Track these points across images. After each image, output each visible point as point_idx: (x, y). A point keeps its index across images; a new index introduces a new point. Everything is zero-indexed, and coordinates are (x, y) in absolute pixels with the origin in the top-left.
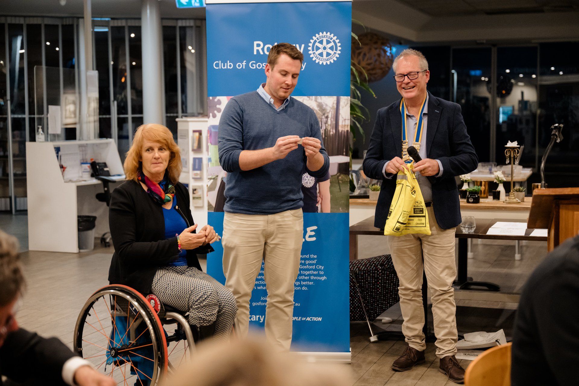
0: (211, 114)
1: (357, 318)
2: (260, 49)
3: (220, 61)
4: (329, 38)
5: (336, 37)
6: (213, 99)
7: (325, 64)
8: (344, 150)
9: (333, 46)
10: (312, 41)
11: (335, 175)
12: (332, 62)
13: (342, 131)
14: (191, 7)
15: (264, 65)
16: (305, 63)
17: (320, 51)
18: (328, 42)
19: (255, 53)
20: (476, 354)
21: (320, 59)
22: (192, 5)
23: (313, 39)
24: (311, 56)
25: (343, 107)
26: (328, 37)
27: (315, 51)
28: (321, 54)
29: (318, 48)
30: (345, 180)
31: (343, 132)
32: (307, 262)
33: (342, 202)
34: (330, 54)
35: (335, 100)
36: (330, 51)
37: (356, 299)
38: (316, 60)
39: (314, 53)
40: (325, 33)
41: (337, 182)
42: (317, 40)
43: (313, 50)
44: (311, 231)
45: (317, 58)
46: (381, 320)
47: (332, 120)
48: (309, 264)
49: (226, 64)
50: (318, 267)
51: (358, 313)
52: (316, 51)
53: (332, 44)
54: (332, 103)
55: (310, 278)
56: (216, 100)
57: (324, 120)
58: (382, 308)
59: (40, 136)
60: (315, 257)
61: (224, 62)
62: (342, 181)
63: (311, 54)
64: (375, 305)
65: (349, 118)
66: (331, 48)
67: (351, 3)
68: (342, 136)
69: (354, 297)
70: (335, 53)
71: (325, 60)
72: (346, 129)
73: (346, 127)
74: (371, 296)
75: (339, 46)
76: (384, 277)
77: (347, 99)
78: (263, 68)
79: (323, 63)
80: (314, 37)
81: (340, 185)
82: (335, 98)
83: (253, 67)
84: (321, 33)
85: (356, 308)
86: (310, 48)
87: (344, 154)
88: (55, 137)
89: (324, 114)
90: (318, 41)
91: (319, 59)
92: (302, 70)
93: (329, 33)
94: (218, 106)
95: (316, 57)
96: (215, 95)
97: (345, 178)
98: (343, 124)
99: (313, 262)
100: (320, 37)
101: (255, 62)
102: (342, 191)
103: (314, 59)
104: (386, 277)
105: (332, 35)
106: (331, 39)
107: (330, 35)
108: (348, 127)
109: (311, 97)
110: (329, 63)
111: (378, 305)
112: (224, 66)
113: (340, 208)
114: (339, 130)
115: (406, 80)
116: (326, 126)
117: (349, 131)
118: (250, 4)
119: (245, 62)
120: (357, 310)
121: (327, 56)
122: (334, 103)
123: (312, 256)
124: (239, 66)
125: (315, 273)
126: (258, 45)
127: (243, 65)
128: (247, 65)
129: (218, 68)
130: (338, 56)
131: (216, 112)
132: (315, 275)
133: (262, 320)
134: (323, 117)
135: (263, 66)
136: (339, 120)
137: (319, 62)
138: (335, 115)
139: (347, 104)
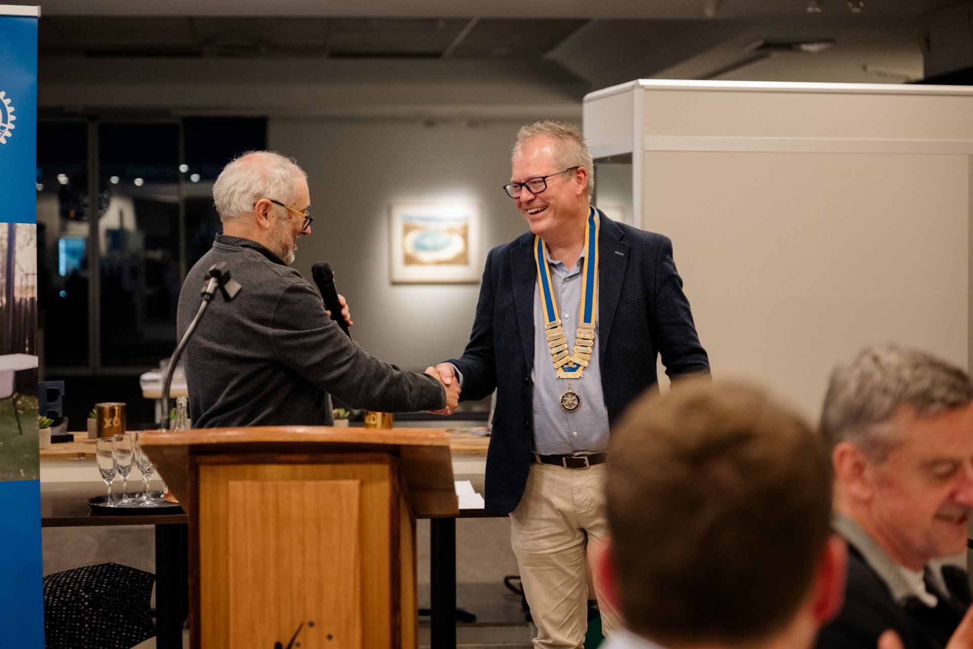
8: (27, 342)
11: (7, 398)
13: (21, 299)
25: (22, 248)
30: (30, 406)
31: (23, 303)
33: (25, 456)
35: (4, 232)
41: (14, 411)
62: (23, 409)
65: (36, 272)
67: (36, 20)
68: (20, 311)
72: (29, 296)
73: (29, 290)
77: (30, 229)
81: (21, 419)
82: (4, 227)
87: (27, 349)
97: (30, 403)
98: (24, 283)
102: (24, 431)
108: (33, 291)
113: (22, 471)
114: (14, 298)
115: (525, 195)
117: (36, 299)
122: (2, 239)
136: (14, 275)
138: (5, 264)
139: (31, 239)
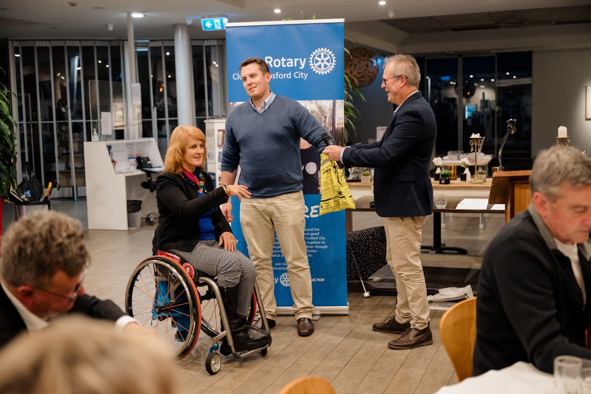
1: (353, 278)
2: (270, 62)
4: (326, 52)
5: (331, 52)
6: (233, 104)
7: (323, 74)
9: (329, 59)
10: (312, 56)
12: (329, 72)
13: (338, 128)
14: (214, 30)
16: (307, 74)
17: (318, 64)
18: (325, 56)
20: (449, 305)
21: (319, 70)
22: (215, 28)
24: (312, 68)
25: (338, 109)
27: (315, 64)
28: (320, 66)
29: (317, 61)
32: (312, 234)
34: (327, 66)
35: (331, 103)
36: (327, 63)
37: (351, 263)
39: (314, 65)
40: (322, 49)
42: (316, 54)
43: (313, 63)
44: (315, 209)
45: (317, 69)
46: (372, 279)
47: (330, 119)
48: (314, 236)
50: (321, 238)
51: (353, 274)
52: (316, 63)
53: (329, 57)
54: (329, 106)
55: (314, 247)
57: (323, 119)
58: (373, 270)
59: (95, 137)
60: (318, 230)
63: (311, 66)
64: (367, 268)
65: (344, 118)
66: (328, 61)
67: (343, 24)
68: (337, 133)
69: (350, 262)
70: (331, 65)
71: (323, 71)
72: (341, 126)
74: (364, 260)
75: (334, 59)
76: (374, 245)
77: (342, 102)
79: (321, 73)
80: (314, 53)
82: (332, 101)
84: (319, 49)
85: (352, 271)
86: (311, 61)
88: (107, 137)
89: (323, 115)
90: (317, 55)
92: (305, 79)
93: (325, 49)
95: (315, 68)
96: (235, 102)
98: (339, 122)
99: (317, 234)
100: (318, 52)
103: (314, 70)
104: (376, 245)
105: (329, 50)
106: (328, 53)
107: (327, 50)
108: (342, 125)
109: (312, 101)
110: (326, 73)
111: (369, 268)
114: (335, 128)
116: (325, 124)
117: (344, 128)
118: (262, 27)
120: (353, 272)
121: (324, 68)
122: (331, 106)
123: (316, 229)
125: (318, 243)
126: (269, 60)
129: (236, 79)
130: (333, 67)
132: (318, 245)
133: (276, 281)
134: (322, 117)
135: (273, 77)
136: (335, 119)
137: (318, 72)
138: (332, 116)
139: (342, 106)
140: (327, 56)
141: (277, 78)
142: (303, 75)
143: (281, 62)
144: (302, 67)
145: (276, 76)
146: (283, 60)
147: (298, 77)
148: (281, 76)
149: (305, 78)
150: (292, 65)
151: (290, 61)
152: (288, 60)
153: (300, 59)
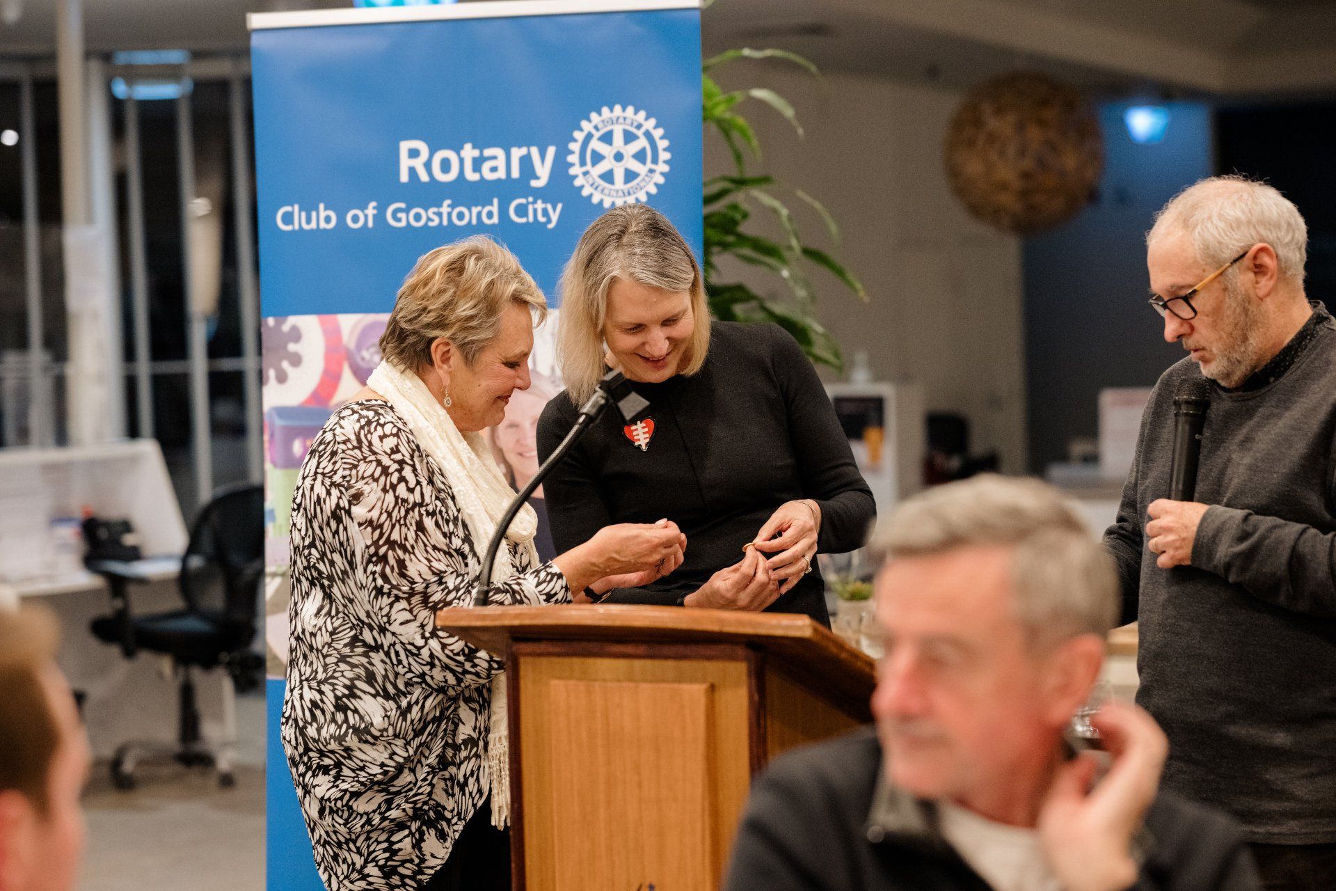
0: (271, 374)
2: (418, 164)
3: (296, 207)
4: (632, 124)
5: (652, 122)
6: (279, 324)
7: (619, 205)
9: (643, 151)
10: (579, 136)
12: (644, 197)
15: (434, 213)
16: (559, 206)
17: (603, 167)
18: (629, 137)
19: (404, 177)
21: (606, 191)
23: (581, 130)
24: (577, 183)
26: (628, 121)
27: (588, 167)
28: (608, 177)
29: (597, 158)
34: (637, 175)
36: (635, 166)
38: (591, 195)
40: (618, 108)
42: (594, 132)
43: (583, 163)
45: (596, 188)
49: (314, 214)
52: (594, 163)
53: (642, 143)
56: (286, 327)
61: (309, 207)
63: (576, 177)
66: (640, 156)
67: (698, 14)
70: (651, 171)
71: (620, 194)
75: (664, 150)
78: (431, 224)
79: (614, 203)
80: (584, 124)
83: (399, 220)
84: (605, 110)
86: (571, 159)
90: (597, 135)
91: (603, 191)
92: (551, 226)
93: (630, 109)
94: (292, 347)
95: (592, 185)
96: (282, 314)
100: (603, 121)
101: (402, 205)
103: (585, 193)
105: (642, 114)
106: (639, 126)
110: (632, 203)
112: (309, 221)
119: (374, 208)
121: (626, 182)
124: (355, 219)
126: (414, 153)
127: (366, 216)
128: (380, 217)
129: (288, 228)
130: (661, 180)
131: (285, 365)
135: (429, 219)
137: (601, 201)
140: (635, 137)
141: (445, 222)
142: (545, 213)
143: (462, 161)
144: (537, 178)
145: (440, 215)
146: (469, 152)
147: (523, 220)
148: (461, 216)
149: (549, 221)
150: (501, 174)
151: (494, 158)
152: (488, 152)
153: (534, 151)
